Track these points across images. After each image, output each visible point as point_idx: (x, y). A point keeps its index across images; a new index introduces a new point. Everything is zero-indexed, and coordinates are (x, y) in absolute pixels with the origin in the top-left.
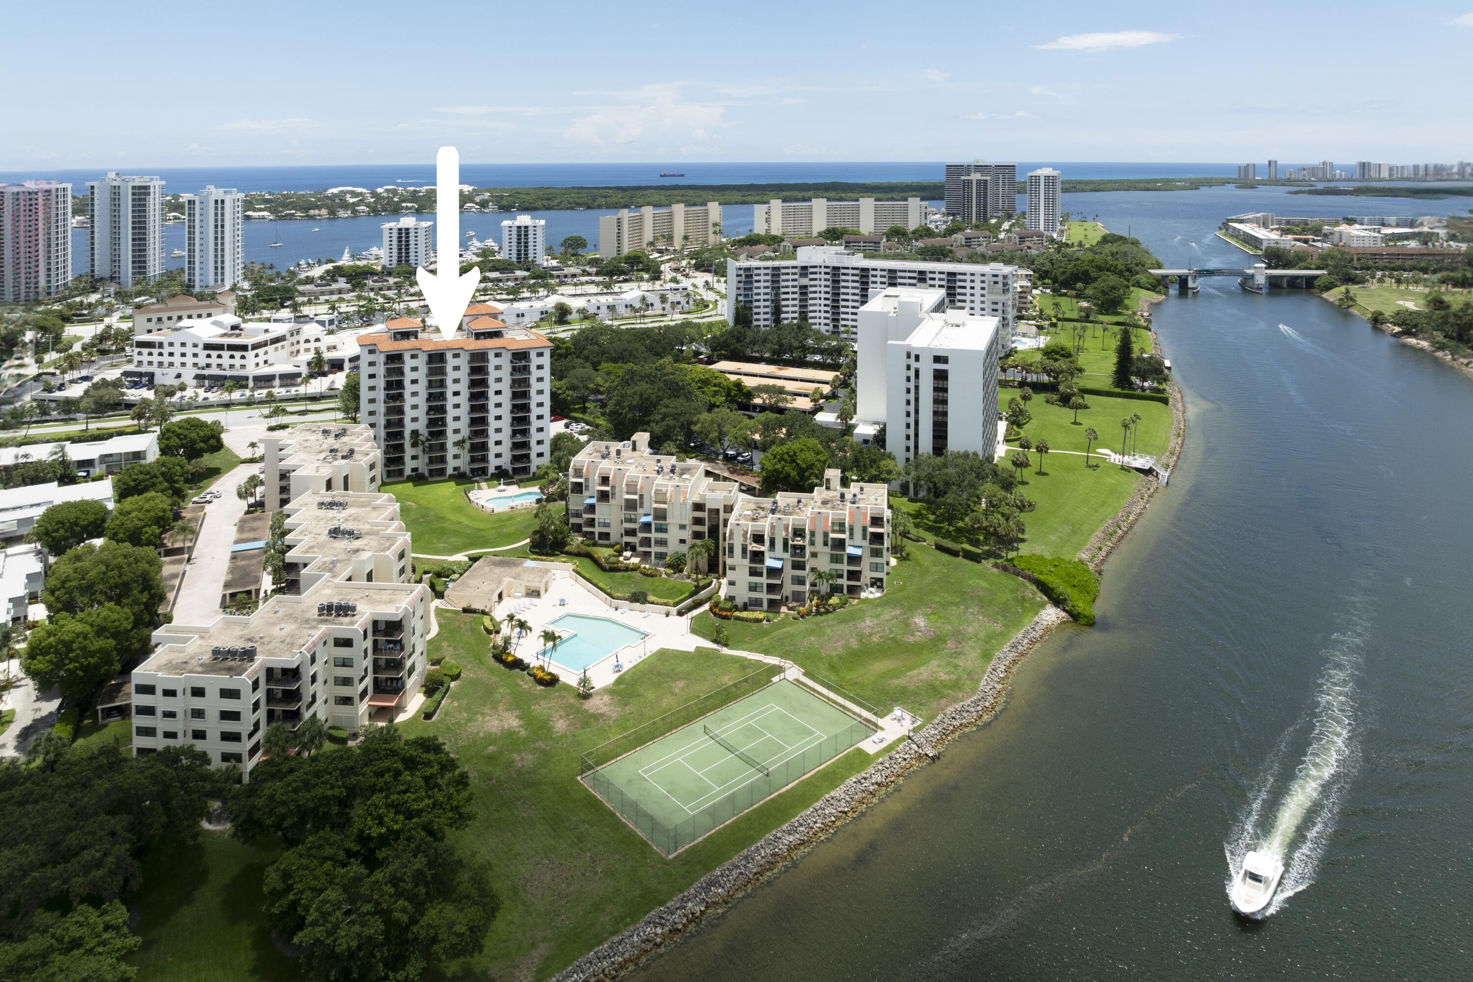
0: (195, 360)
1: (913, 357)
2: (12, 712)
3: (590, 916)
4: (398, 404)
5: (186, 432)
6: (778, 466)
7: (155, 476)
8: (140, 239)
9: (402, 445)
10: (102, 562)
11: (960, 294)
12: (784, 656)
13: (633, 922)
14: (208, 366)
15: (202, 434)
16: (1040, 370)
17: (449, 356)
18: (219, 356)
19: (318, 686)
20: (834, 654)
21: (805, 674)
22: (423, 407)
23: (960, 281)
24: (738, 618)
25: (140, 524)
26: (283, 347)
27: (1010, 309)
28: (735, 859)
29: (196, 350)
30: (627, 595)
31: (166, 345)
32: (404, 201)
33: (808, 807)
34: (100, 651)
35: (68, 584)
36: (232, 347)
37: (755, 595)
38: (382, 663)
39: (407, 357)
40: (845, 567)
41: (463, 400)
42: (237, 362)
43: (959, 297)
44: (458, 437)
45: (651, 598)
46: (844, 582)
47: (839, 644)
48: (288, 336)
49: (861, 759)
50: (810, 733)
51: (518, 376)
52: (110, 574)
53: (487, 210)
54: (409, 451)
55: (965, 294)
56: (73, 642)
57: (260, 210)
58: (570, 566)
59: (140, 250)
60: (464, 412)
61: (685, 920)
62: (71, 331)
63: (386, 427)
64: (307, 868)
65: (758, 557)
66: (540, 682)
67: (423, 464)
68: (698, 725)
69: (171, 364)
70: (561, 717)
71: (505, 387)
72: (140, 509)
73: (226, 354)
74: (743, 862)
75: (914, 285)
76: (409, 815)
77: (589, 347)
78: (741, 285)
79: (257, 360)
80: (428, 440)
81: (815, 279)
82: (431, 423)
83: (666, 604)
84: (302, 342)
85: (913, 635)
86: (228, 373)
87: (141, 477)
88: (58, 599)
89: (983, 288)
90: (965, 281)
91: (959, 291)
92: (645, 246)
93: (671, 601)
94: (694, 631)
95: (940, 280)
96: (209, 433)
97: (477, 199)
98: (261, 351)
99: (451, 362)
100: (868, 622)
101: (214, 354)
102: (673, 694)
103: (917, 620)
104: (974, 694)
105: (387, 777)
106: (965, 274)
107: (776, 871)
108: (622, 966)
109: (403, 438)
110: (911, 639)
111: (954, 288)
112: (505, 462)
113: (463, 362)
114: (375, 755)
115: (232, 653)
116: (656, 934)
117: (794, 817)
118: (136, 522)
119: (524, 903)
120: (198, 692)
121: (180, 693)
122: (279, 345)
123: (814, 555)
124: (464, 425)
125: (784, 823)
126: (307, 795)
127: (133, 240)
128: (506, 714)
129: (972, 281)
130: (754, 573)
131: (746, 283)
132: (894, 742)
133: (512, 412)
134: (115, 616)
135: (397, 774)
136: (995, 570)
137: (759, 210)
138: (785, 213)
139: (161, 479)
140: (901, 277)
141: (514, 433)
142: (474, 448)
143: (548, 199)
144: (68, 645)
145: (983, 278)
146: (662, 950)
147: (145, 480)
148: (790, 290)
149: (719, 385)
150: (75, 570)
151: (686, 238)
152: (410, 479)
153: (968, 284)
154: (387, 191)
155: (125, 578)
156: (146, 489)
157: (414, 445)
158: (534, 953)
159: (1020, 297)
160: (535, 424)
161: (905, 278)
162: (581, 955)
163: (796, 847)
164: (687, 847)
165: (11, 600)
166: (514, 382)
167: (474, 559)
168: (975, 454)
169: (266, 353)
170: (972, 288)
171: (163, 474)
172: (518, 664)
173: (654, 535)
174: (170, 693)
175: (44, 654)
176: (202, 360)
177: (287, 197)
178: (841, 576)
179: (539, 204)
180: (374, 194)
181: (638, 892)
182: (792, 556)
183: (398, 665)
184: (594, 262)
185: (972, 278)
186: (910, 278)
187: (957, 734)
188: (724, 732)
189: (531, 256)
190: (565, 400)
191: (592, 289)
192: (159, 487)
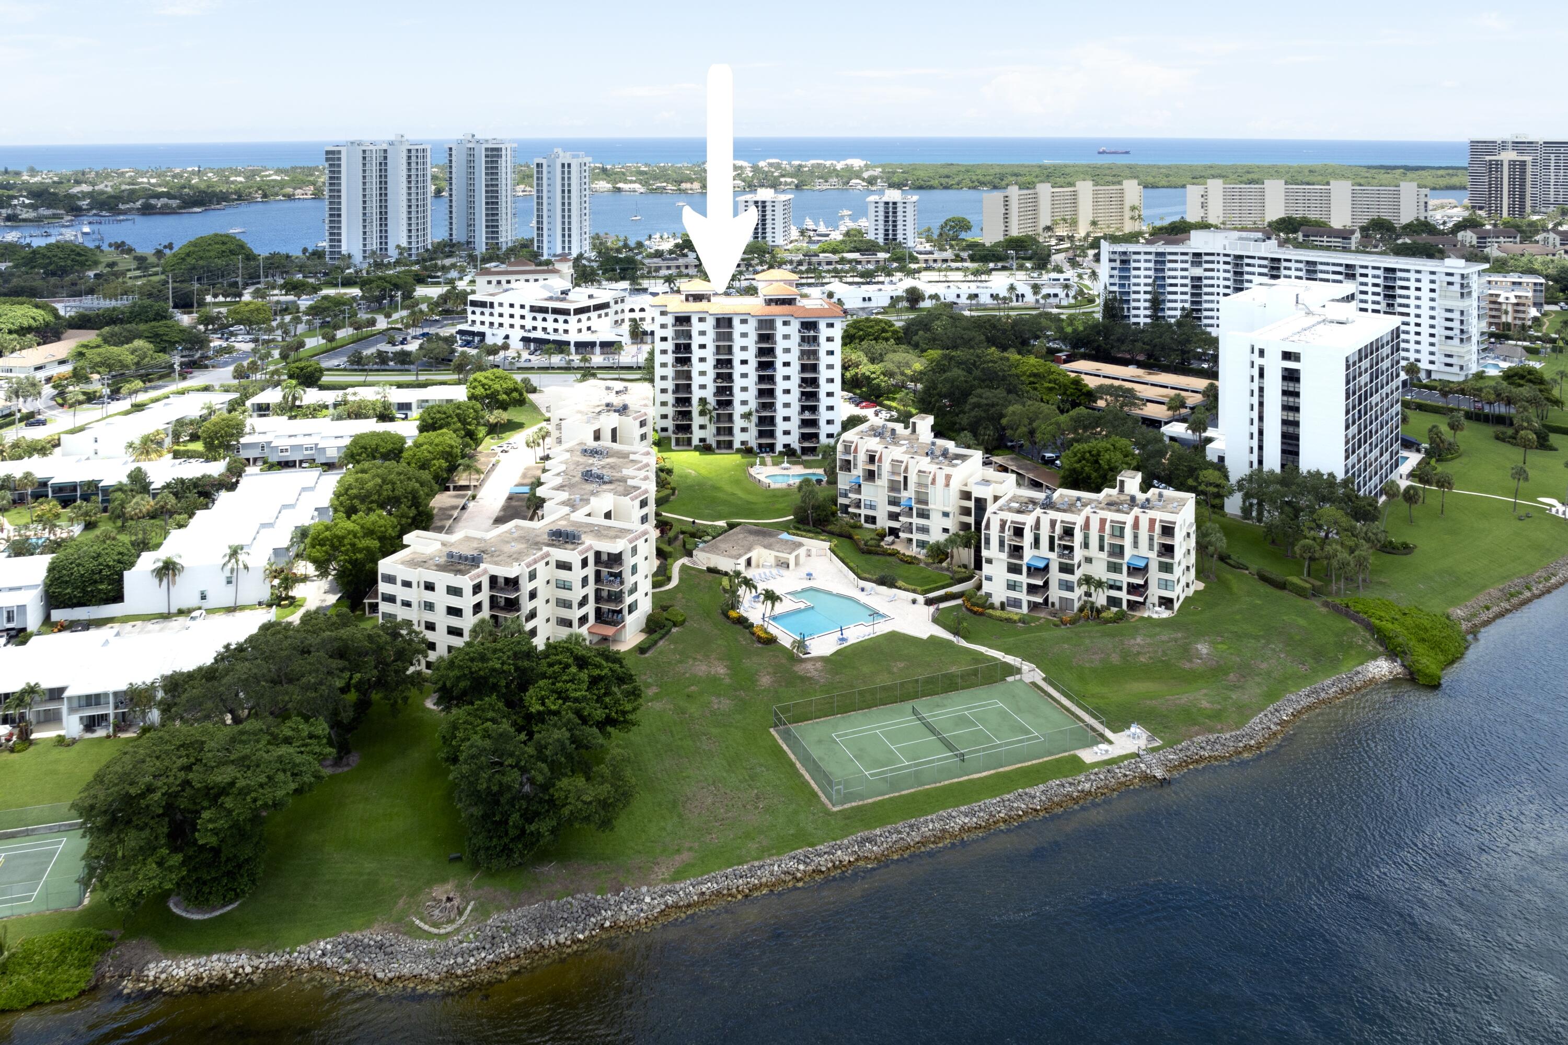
0: (523, 322)
1: (1257, 352)
2: (304, 600)
3: (739, 841)
4: (685, 368)
5: (491, 383)
6: (1078, 466)
7: (450, 416)
8: (493, 203)
9: (690, 412)
10: (378, 476)
11: (1401, 296)
12: (1026, 658)
13: (778, 854)
14: (535, 328)
15: (505, 386)
16: (1492, 397)
17: (736, 322)
18: (544, 319)
19: (538, 603)
20: (1087, 665)
21: (1044, 679)
22: (711, 374)
23: (1401, 279)
24: (990, 616)
25: (429, 456)
26: (607, 315)
27: (1474, 321)
28: (900, 825)
29: (523, 312)
30: (874, 577)
31: (496, 305)
32: (783, 176)
33: (995, 797)
34: (367, 549)
35: (350, 492)
36: (556, 311)
37: (1013, 594)
38: (605, 594)
39: (694, 320)
40: (1124, 579)
41: (751, 368)
42: (561, 326)
43: (1399, 300)
44: (745, 409)
45: (900, 583)
46: (1123, 595)
47: (1096, 657)
48: (612, 304)
49: (1077, 765)
50: (1027, 732)
51: (806, 347)
52: (385, 487)
53: (874, 188)
54: (697, 420)
55: (1408, 297)
56: (343, 537)
57: (631, 182)
58: (827, 545)
59: (493, 215)
60: (752, 382)
61: (830, 865)
62: (421, 291)
63: (674, 392)
64: (471, 724)
65: (1017, 551)
66: (759, 640)
67: (710, 434)
68: (908, 706)
69: (501, 325)
70: (768, 674)
71: (794, 357)
72: (431, 444)
73: (550, 317)
74: (907, 829)
75: (1341, 282)
76: (566, 699)
77: (921, 333)
78: (1116, 273)
79: (580, 326)
80: (715, 409)
81: (1213, 270)
82: (720, 391)
83: (914, 591)
84: (627, 310)
85: (1190, 661)
86: (552, 337)
87: (438, 416)
88: (341, 504)
89: (1433, 291)
90: (1408, 280)
91: (1399, 292)
92: (1041, 231)
93: (919, 589)
94: (935, 620)
95: (1374, 276)
96: (512, 386)
97: (866, 175)
98: (584, 317)
99: (738, 328)
100: (1139, 640)
101: (540, 316)
102: (890, 672)
103: (1199, 647)
104: (1238, 729)
105: (556, 668)
106: (1408, 271)
107: (941, 845)
108: (756, 888)
109: (690, 405)
110: (1187, 666)
111: (1393, 288)
112: (794, 440)
113: (751, 328)
114: (554, 651)
115: (463, 558)
116: (798, 870)
117: (976, 801)
118: (426, 454)
119: (680, 816)
120: (430, 587)
121: (415, 585)
122: (603, 312)
123: (1089, 560)
124: (751, 396)
125: (963, 805)
126: (480, 665)
127: (487, 203)
128: (716, 663)
129: (1418, 280)
130: (1014, 569)
131: (1121, 270)
132: (1120, 757)
133: (800, 386)
134: (382, 522)
135: (567, 666)
136: (1324, 610)
137: (1193, 192)
138: (1228, 197)
139: (456, 419)
140: (1321, 272)
141: (804, 409)
142: (762, 421)
143: (948, 177)
144: (341, 539)
145: (1433, 277)
146: (800, 884)
147: (441, 419)
148: (1179, 281)
149: (1055, 381)
150: (357, 480)
151: (1094, 223)
152: (697, 448)
153: (1413, 284)
154: (771, 165)
155: (397, 493)
156: (441, 427)
157: (702, 413)
158: (677, 858)
159: (1517, 311)
160: (824, 401)
161: (1328, 272)
162: (720, 869)
163: (969, 830)
164: (854, 804)
165: (316, 509)
166: (803, 353)
167: (731, 526)
168: (1331, 475)
169: (589, 319)
170: (1418, 289)
171: (458, 415)
172: (742, 622)
173: (916, 521)
174: (407, 584)
175: (322, 545)
176: (529, 323)
177: (664, 169)
178: (1120, 588)
179: (935, 182)
180: (756, 169)
181: (791, 832)
182: (1059, 557)
183: (617, 597)
184: (972, 246)
185: (1418, 276)
186: (1334, 273)
187: (1203, 765)
188: (934, 716)
189: (900, 237)
190: (879, 385)
191: (959, 276)
192: (453, 426)
